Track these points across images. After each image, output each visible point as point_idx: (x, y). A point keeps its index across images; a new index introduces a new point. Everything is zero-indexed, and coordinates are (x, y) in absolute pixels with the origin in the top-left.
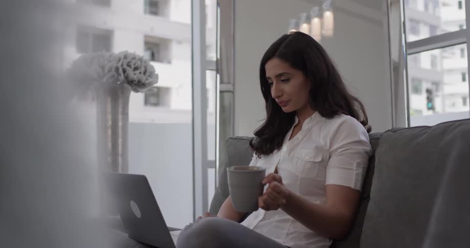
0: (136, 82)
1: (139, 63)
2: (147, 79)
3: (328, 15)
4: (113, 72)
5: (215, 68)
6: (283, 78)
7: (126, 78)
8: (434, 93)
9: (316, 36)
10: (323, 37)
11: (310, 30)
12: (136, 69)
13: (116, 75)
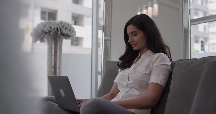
0: (66, 35)
1: (67, 26)
2: (71, 34)
3: (156, 6)
4: (56, 30)
5: (102, 29)
6: (134, 34)
7: (61, 33)
8: (205, 43)
9: (150, 15)
10: (153, 16)
11: (147, 12)
12: (66, 29)
13: (57, 31)
